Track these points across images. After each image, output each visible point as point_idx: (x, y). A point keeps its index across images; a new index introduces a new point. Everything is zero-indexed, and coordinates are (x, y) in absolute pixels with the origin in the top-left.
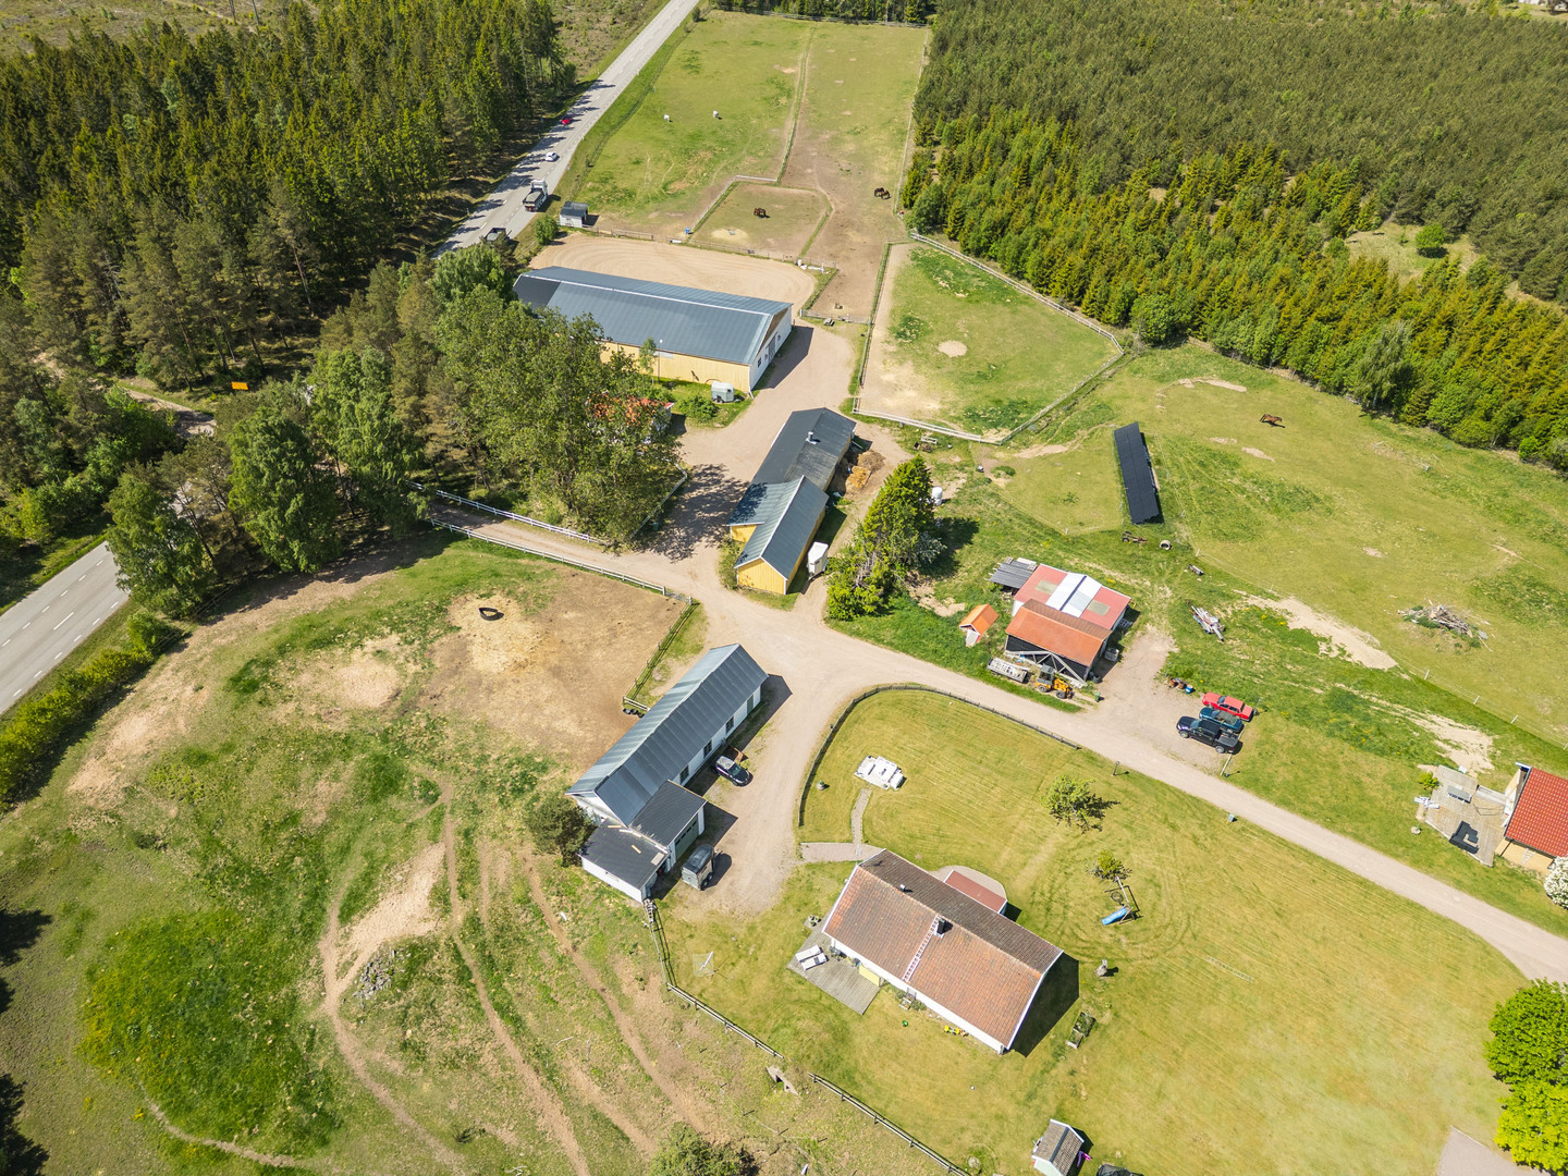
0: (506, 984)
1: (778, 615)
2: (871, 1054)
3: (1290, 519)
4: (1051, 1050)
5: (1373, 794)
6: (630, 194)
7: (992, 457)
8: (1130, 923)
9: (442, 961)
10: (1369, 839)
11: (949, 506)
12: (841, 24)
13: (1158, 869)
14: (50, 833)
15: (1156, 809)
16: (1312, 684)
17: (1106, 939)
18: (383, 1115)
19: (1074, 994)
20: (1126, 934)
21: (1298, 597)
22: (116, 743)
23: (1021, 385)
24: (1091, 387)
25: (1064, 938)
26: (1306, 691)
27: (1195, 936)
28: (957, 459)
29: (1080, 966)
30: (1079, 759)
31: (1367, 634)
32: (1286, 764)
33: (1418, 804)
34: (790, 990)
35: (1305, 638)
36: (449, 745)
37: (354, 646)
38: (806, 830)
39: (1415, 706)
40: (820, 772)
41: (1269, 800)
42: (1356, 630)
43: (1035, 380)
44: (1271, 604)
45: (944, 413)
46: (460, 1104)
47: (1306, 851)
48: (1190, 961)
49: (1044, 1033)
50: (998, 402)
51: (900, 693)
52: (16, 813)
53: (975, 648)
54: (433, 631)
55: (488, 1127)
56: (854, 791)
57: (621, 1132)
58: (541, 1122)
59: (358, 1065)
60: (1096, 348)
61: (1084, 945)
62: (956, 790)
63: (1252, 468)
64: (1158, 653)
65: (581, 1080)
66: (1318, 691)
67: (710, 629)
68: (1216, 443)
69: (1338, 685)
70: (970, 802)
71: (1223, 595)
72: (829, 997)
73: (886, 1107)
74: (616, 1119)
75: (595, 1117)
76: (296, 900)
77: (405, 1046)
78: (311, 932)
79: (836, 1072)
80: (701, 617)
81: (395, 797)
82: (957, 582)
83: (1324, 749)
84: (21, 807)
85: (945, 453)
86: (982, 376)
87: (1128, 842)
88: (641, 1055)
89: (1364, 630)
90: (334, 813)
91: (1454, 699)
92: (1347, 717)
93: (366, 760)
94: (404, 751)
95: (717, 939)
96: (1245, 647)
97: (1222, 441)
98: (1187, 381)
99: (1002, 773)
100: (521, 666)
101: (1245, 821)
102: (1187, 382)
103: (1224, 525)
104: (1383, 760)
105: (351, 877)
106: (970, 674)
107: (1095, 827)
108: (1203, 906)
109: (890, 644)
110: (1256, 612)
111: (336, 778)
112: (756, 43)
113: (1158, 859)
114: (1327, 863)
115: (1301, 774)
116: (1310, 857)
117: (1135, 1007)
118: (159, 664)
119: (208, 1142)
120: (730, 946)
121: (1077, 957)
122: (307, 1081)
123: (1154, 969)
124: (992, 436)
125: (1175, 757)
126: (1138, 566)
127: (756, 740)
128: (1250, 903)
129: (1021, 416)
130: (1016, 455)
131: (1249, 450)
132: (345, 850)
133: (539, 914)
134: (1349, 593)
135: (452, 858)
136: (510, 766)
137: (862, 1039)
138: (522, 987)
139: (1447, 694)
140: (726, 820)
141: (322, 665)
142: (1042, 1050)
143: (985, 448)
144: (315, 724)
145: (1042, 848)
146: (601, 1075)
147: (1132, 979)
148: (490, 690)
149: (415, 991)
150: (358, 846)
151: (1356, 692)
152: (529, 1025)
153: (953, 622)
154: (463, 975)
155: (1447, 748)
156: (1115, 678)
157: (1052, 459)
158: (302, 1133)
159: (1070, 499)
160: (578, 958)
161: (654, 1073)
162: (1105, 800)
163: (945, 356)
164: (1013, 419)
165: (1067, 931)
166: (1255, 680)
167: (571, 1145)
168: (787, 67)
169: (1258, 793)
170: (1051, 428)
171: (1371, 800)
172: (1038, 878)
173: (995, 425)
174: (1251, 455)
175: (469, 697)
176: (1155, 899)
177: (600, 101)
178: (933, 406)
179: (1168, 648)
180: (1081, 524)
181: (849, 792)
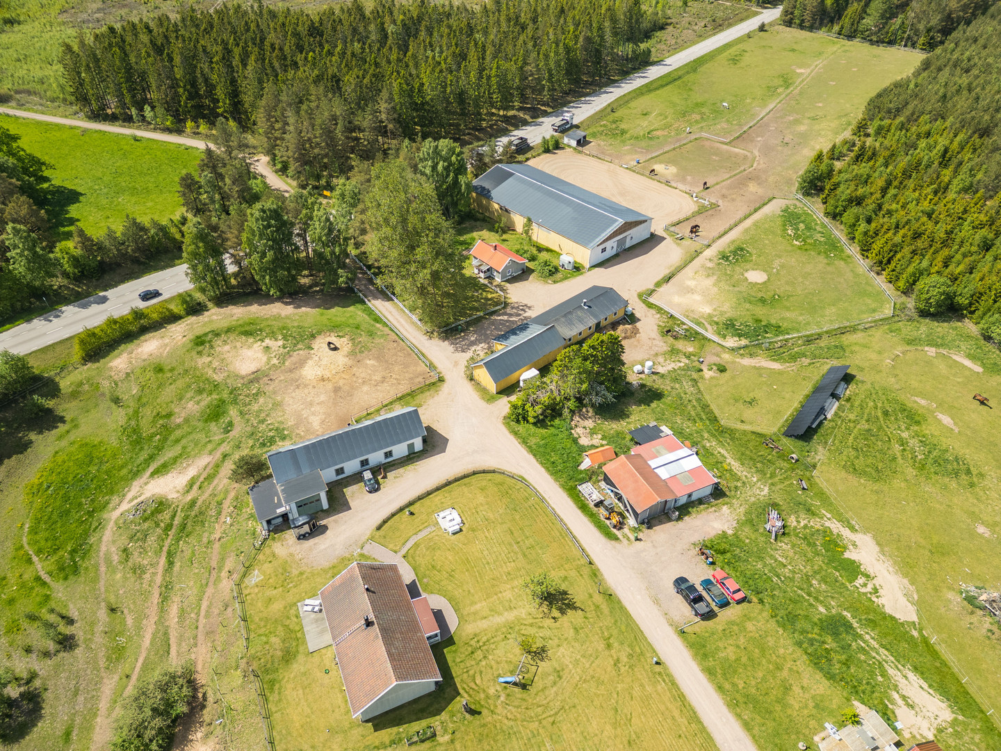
0: (181, 542)
1: (482, 404)
2: (295, 677)
3: (927, 478)
4: (393, 737)
5: (791, 701)
6: (623, 132)
7: (718, 356)
8: (517, 690)
9: (166, 516)
10: (756, 731)
11: (655, 377)
12: (867, 45)
13: (571, 666)
14: (91, 382)
15: (608, 628)
16: (821, 602)
17: (492, 691)
18: (96, 580)
19: (438, 712)
20: (508, 695)
21: (874, 537)
22: (140, 350)
23: (788, 315)
24: (843, 331)
25: (465, 675)
26: (811, 605)
27: (553, 723)
28: (691, 350)
29: (458, 698)
30: (586, 571)
31: (912, 588)
32: (738, 647)
33: (825, 729)
34: (288, 618)
35: (853, 569)
36: (255, 407)
37: (260, 340)
38: (378, 533)
39: (900, 658)
40: (417, 505)
41: (700, 664)
42: (906, 581)
43: (801, 314)
44: (846, 533)
45: (710, 316)
46: (125, 592)
47: (695, 713)
48: (534, 736)
49: (398, 724)
50: (759, 321)
51: (509, 479)
52: (85, 367)
53: (581, 472)
54: (300, 346)
55: (126, 611)
56: (426, 524)
57: (169, 648)
58: (145, 622)
59: (103, 548)
60: (873, 306)
61: (474, 687)
62: (486, 553)
63: (928, 429)
64: (713, 528)
65: (174, 610)
66: (822, 609)
67: (435, 398)
68: (916, 402)
69: (845, 613)
70: (488, 563)
71: (809, 510)
72: (303, 633)
73: (276, 712)
74: (173, 641)
75: (165, 634)
76: (144, 455)
77: (125, 550)
78: (136, 474)
79: (268, 676)
80: (438, 389)
81: (214, 423)
82: (614, 426)
83: (782, 651)
84: (89, 365)
85: (686, 343)
86: (763, 301)
87: (566, 639)
88: (203, 613)
89: (912, 584)
90: (187, 420)
91: (945, 669)
92: (829, 639)
93: (216, 399)
94: (235, 402)
95: (280, 570)
96: (791, 554)
97: (923, 402)
98: (933, 349)
99: (525, 555)
100: (323, 380)
101: (666, 669)
102: (931, 351)
103: (860, 463)
104: (826, 683)
105: (170, 456)
106: (563, 486)
107: (554, 618)
108: (579, 707)
109: (530, 447)
110: (826, 532)
111: (198, 403)
112: (793, 50)
113: (577, 661)
114: (703, 729)
115: (744, 660)
116: (694, 717)
117: (469, 743)
118: (186, 319)
119: (31, 553)
120: (282, 578)
121: (461, 691)
122: (81, 546)
123: (505, 728)
124: (731, 342)
125: (656, 602)
126: (759, 465)
127: (401, 470)
128: (615, 725)
129: (767, 335)
130: (737, 360)
131: (940, 416)
132: (177, 441)
133: (219, 513)
134: (927, 552)
135: (211, 466)
136: (270, 430)
137: (298, 666)
138: (186, 548)
139: (944, 664)
140: (345, 508)
141: (238, 344)
142: (387, 734)
143: (719, 349)
144: (210, 372)
145: (506, 613)
146: (182, 614)
147: (484, 725)
148: (298, 387)
149: (146, 525)
150: (184, 441)
151: (855, 625)
152: (175, 569)
153: (582, 449)
154: (169, 527)
155: (900, 702)
156: (663, 532)
157: (762, 371)
158: (62, 569)
159: (751, 403)
160: (217, 545)
161: (201, 627)
162: (577, 605)
163: (746, 279)
164: (758, 336)
165: (471, 673)
166: (775, 579)
167: (147, 642)
168: (800, 68)
169: (695, 656)
170: (782, 350)
171: (785, 706)
172: (484, 631)
173: (740, 336)
174: (939, 421)
175: (286, 386)
176: (549, 684)
177: (654, 72)
178: (707, 310)
179: (725, 528)
180: (742, 421)
181: (423, 523)
